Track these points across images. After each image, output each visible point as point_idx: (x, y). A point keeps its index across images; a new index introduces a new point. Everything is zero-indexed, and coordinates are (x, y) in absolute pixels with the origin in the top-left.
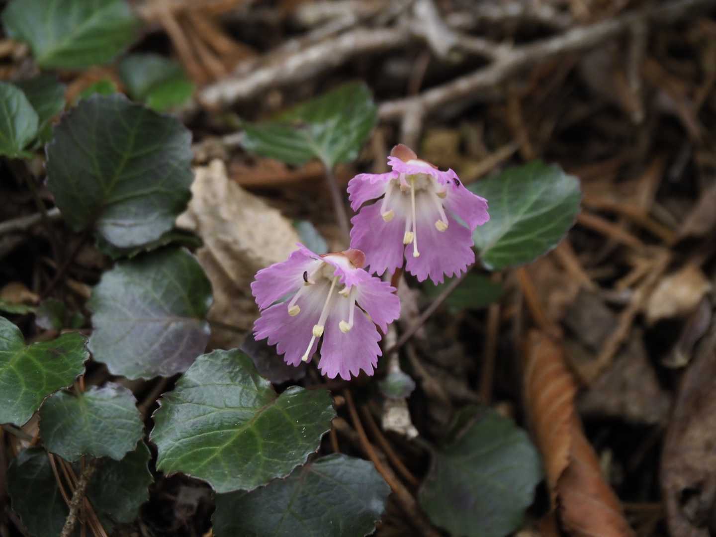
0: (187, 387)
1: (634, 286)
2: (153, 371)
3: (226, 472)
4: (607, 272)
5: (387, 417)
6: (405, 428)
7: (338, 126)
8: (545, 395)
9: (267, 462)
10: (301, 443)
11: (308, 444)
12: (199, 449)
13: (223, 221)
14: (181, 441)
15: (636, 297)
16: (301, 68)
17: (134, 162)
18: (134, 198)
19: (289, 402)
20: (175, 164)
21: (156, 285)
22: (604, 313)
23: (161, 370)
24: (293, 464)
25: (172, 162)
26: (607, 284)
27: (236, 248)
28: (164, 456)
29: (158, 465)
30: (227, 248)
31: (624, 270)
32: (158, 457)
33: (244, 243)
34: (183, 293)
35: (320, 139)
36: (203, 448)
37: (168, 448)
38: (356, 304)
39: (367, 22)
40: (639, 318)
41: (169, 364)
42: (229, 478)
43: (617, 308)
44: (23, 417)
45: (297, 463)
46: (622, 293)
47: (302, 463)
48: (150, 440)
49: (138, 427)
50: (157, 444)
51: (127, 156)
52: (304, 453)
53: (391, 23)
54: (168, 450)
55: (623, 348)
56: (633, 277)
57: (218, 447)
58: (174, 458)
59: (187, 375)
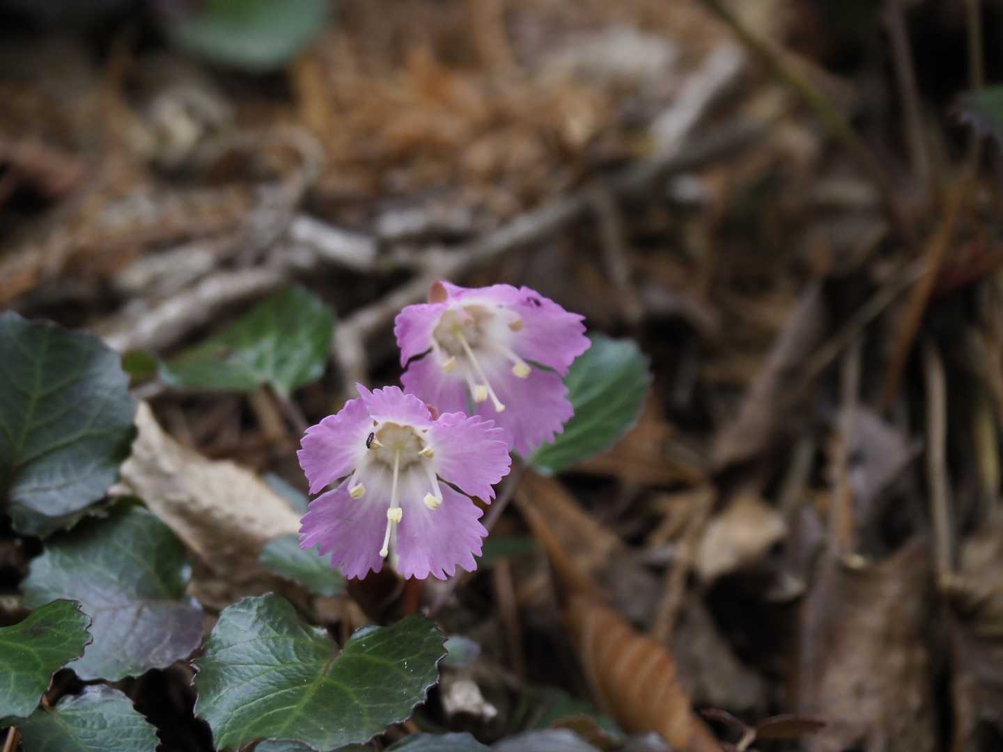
0: (222, 647)
1: (674, 538)
2: (142, 664)
3: (322, 729)
4: (633, 526)
5: (449, 697)
6: (479, 706)
7: (279, 344)
8: (622, 668)
9: (370, 709)
10: (409, 679)
11: (421, 678)
12: (271, 713)
13: (168, 477)
14: (240, 709)
15: (680, 553)
16: (161, 329)
17: (47, 401)
18: (56, 449)
19: (364, 645)
20: (105, 394)
21: (110, 564)
22: (644, 580)
23: (152, 661)
24: (410, 704)
25: (99, 393)
26: (637, 541)
27: (193, 508)
28: (222, 732)
29: (217, 744)
30: (182, 511)
31: (655, 521)
32: (214, 734)
33: (206, 501)
34: (150, 568)
35: (259, 364)
36: (276, 710)
37: (224, 721)
38: (439, 478)
39: (227, 264)
40: (691, 578)
41: (162, 653)
42: (329, 734)
43: (659, 571)
44: (27, 705)
45: (414, 702)
46: (659, 550)
47: (422, 700)
48: (195, 716)
49: (150, 731)
50: (207, 719)
51: (37, 394)
52: (420, 688)
53: (260, 260)
54: (225, 723)
55: (681, 619)
56: (669, 526)
57: (295, 706)
58: (239, 730)
59: (215, 635)
